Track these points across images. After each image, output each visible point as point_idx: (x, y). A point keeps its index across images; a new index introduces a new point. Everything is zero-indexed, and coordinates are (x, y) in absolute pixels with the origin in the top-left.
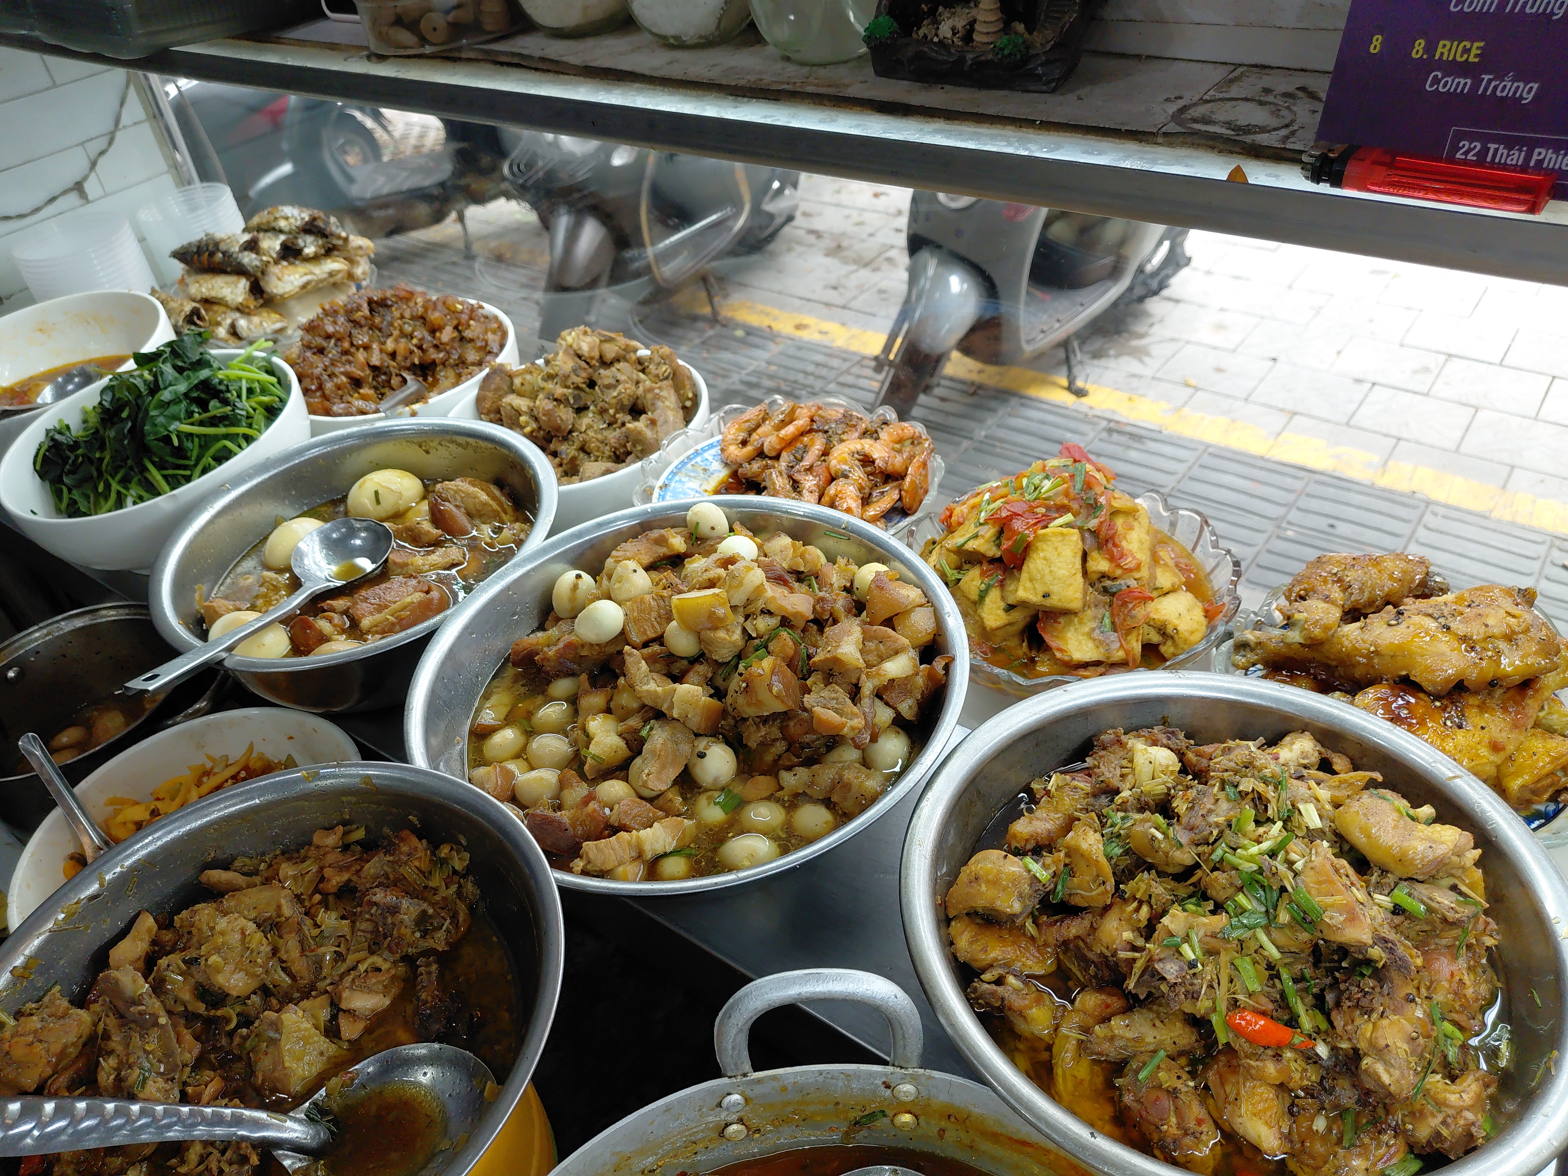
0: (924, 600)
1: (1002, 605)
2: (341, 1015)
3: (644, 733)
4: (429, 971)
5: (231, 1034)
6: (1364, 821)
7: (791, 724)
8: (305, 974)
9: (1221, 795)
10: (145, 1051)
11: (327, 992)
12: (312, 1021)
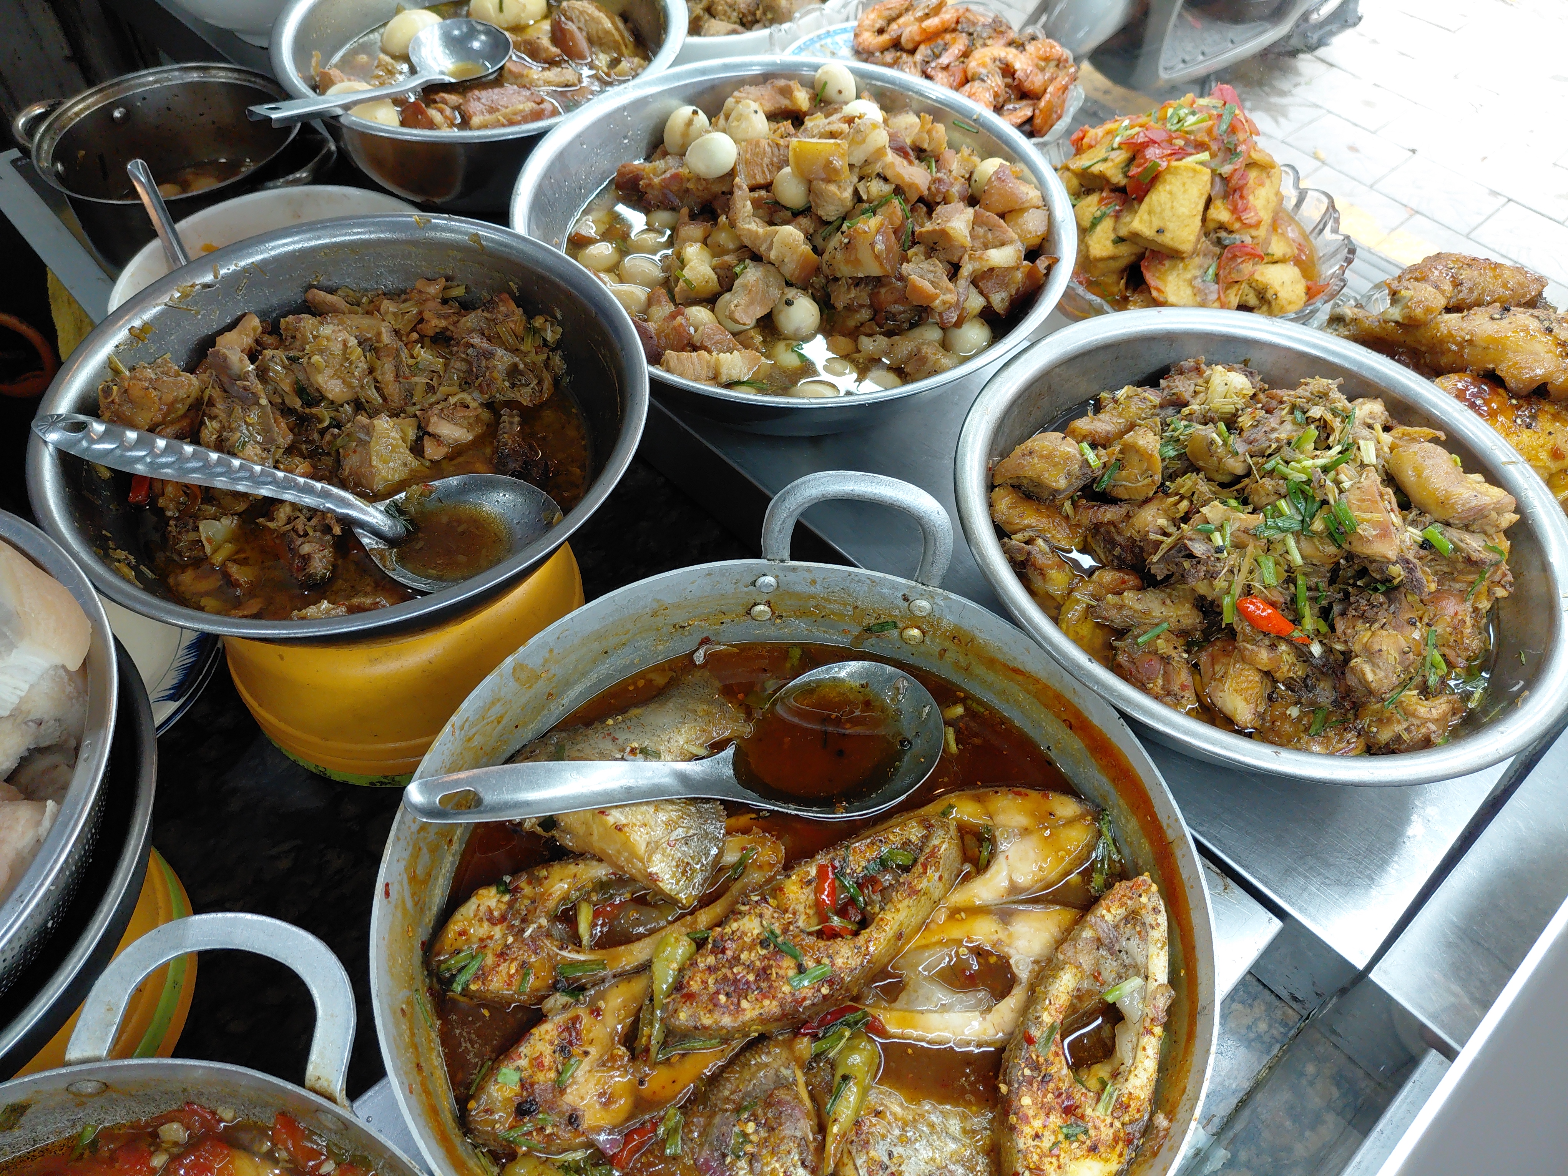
0: (1041, 203)
1: (1113, 236)
2: (426, 437)
3: (738, 270)
4: (511, 424)
5: (322, 432)
6: (1420, 460)
7: (883, 291)
8: (396, 398)
9: (1289, 418)
10: (246, 423)
11: (415, 416)
12: (401, 434)
